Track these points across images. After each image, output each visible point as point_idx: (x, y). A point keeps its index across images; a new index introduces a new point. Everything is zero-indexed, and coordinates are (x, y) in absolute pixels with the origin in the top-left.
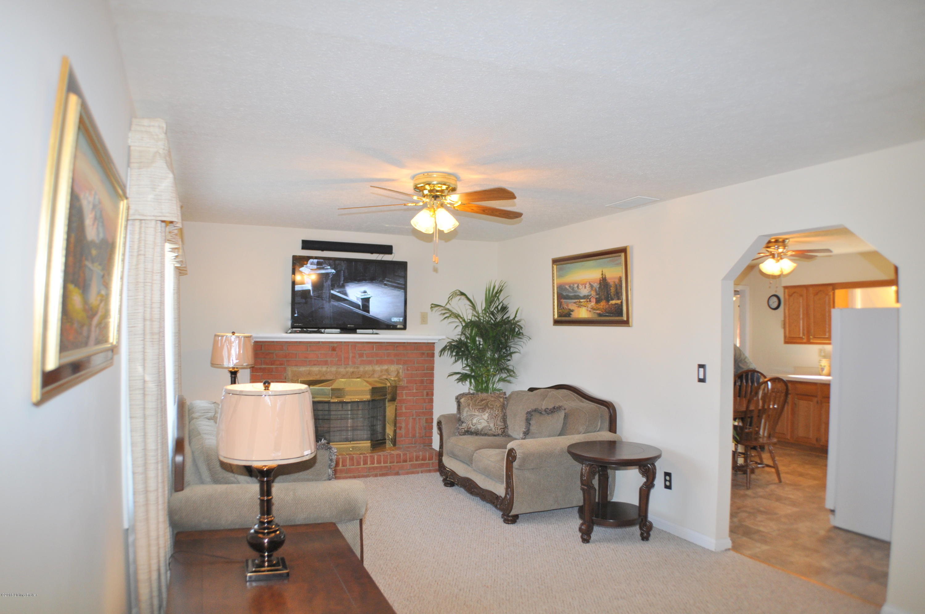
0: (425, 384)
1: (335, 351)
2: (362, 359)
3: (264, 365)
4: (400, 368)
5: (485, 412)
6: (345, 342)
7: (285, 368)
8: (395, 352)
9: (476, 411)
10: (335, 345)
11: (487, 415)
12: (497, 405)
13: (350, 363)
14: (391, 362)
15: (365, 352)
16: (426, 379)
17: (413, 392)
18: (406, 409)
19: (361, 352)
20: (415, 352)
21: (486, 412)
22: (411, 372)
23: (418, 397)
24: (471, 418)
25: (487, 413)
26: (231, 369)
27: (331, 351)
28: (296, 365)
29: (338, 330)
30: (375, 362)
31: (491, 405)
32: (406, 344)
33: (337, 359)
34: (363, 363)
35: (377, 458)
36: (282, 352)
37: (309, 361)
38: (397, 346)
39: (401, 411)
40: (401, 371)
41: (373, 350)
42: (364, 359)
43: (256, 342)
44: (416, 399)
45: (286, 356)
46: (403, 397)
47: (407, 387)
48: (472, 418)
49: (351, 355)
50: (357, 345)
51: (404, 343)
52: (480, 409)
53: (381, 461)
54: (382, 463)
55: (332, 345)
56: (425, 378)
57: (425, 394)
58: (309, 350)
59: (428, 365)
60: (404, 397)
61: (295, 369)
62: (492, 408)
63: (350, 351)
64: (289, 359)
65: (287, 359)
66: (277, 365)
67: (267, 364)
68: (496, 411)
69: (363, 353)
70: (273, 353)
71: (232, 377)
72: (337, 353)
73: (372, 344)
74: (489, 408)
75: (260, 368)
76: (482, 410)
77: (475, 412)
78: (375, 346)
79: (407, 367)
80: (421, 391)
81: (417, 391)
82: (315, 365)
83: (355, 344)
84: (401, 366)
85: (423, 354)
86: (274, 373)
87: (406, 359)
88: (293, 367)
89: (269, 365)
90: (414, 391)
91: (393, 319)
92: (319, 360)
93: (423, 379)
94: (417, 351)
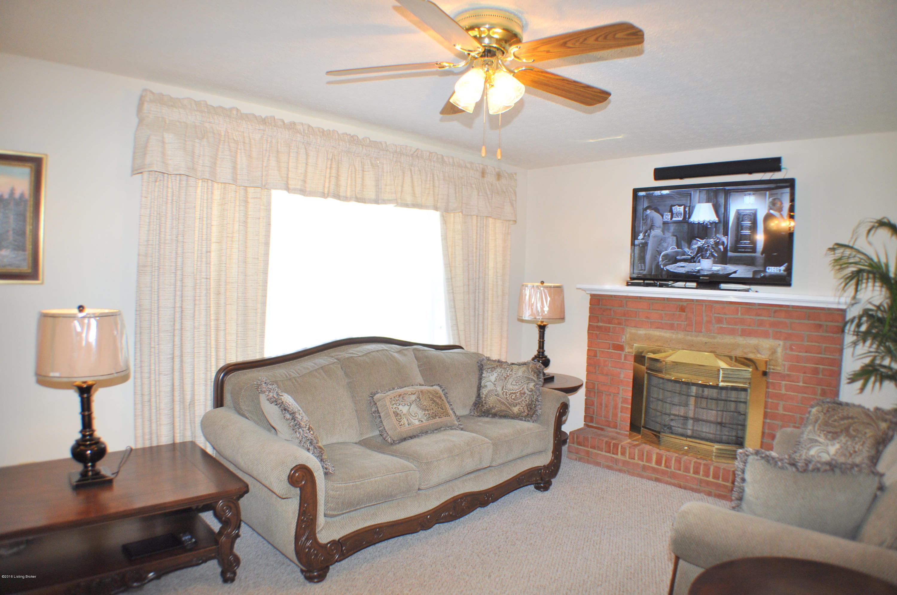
0: (820, 376)
1: (684, 312)
2: (721, 326)
3: (601, 323)
4: (779, 345)
5: (835, 442)
6: (698, 301)
7: (623, 329)
8: (772, 319)
9: (822, 435)
10: (685, 304)
11: (837, 446)
12: (866, 433)
13: (703, 330)
14: (765, 335)
15: (725, 316)
16: (824, 369)
17: (798, 386)
18: (784, 410)
19: (719, 315)
20: (807, 322)
21: (837, 441)
22: (797, 353)
23: (805, 395)
24: (809, 445)
25: (838, 443)
26: (539, 323)
27: (679, 311)
28: (635, 327)
29: (694, 285)
30: (740, 333)
31: (857, 430)
32: (790, 309)
33: (685, 323)
34: (721, 331)
35: (714, 469)
36: (621, 308)
37: (651, 322)
38: (775, 312)
39: (777, 411)
40: (779, 350)
41: (737, 314)
42: (724, 326)
43: (592, 295)
44: (803, 397)
45: (624, 315)
46: (780, 390)
47: (788, 375)
48: (812, 446)
49: (705, 319)
50: (714, 305)
51: (788, 306)
52: (829, 432)
53: (719, 475)
54: (720, 479)
55: (681, 303)
56: (821, 367)
57: (819, 391)
58: (651, 308)
59: (827, 345)
60: (783, 392)
61: (633, 330)
62: (852, 437)
63: (704, 314)
64: (628, 318)
65: (626, 318)
66: (615, 324)
67: (604, 322)
68: (859, 444)
69: (722, 318)
70: (610, 309)
71: (540, 332)
72: (686, 315)
73: (737, 306)
74: (849, 435)
75: (597, 327)
76: (832, 437)
77: (819, 436)
78: (740, 309)
79: (791, 345)
80: (812, 386)
81: (805, 385)
82: (658, 328)
83: (711, 304)
84: (781, 343)
85: (820, 326)
86: (611, 334)
87: (790, 331)
88: (633, 328)
89: (606, 323)
90: (801, 384)
91: (769, 269)
92: (663, 322)
93: (817, 368)
94: (809, 320)
